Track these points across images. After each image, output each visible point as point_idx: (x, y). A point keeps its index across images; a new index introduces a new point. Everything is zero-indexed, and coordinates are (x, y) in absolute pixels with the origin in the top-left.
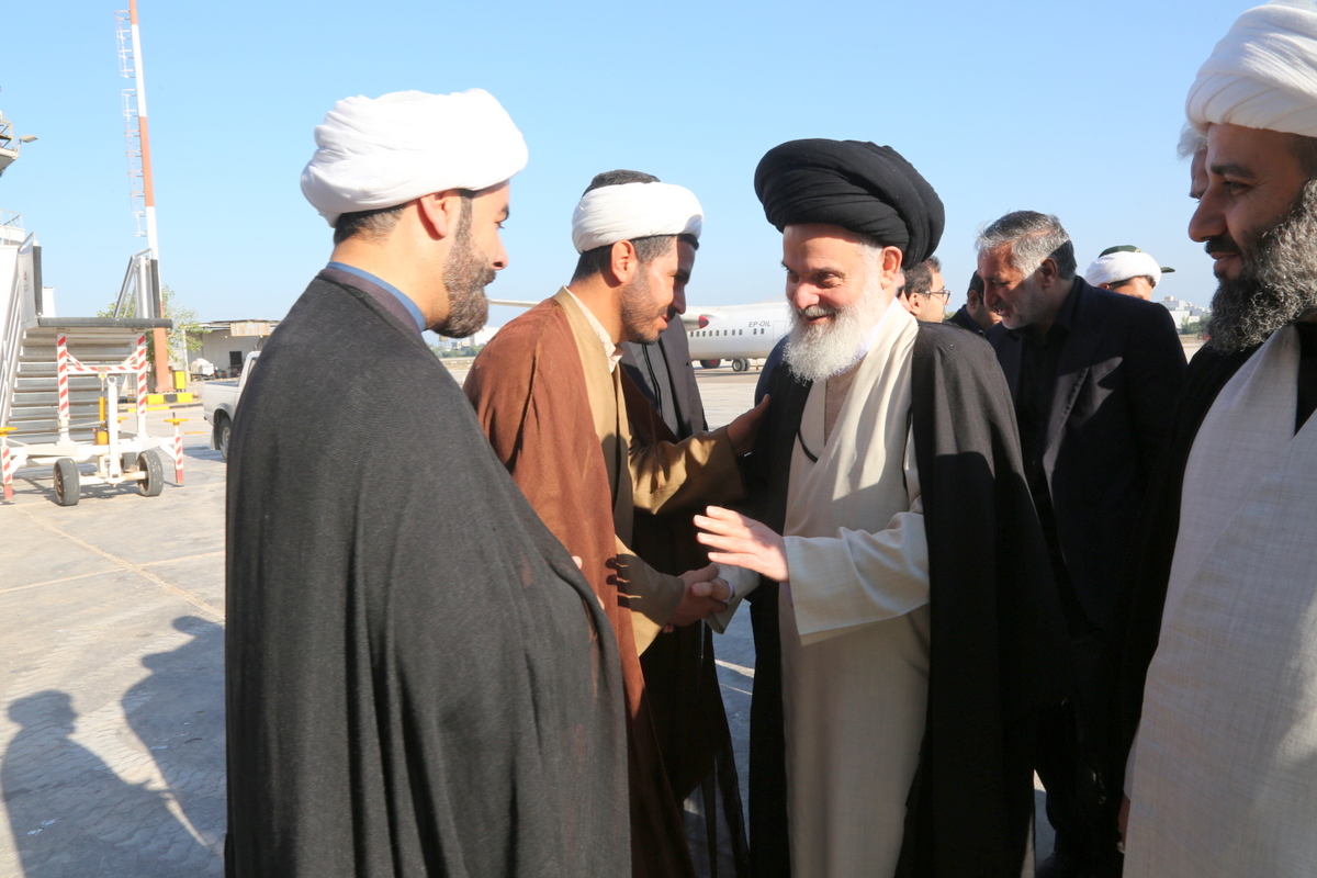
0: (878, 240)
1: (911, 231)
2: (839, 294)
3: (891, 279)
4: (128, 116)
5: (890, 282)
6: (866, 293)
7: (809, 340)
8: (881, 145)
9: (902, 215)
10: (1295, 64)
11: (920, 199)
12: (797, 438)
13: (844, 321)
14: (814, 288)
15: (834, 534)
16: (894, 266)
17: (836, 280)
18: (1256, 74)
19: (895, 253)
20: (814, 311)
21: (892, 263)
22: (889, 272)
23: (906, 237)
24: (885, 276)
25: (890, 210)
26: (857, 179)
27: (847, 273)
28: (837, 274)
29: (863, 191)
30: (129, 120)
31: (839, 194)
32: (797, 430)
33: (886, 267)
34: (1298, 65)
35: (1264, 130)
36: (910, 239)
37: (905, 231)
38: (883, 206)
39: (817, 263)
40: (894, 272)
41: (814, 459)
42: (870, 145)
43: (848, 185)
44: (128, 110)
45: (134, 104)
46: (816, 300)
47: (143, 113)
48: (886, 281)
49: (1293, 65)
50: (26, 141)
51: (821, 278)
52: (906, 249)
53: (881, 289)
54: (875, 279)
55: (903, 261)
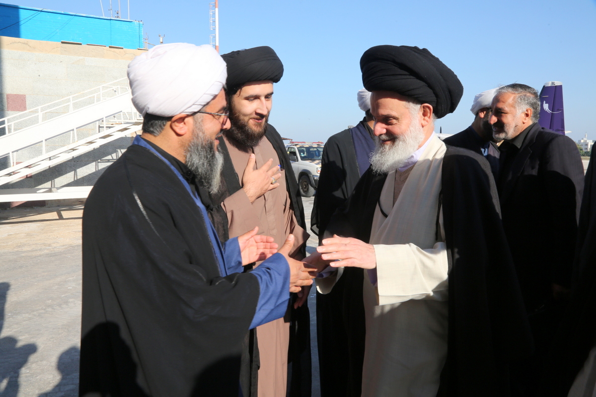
0: (418, 100)
1: (437, 95)
2: (396, 129)
3: (427, 121)
5: (426, 123)
6: (412, 128)
7: (382, 152)
8: (421, 48)
9: (430, 86)
11: (441, 77)
12: (378, 204)
13: (399, 144)
14: (384, 125)
16: (429, 115)
17: (394, 121)
19: (429, 107)
20: (384, 137)
21: (428, 113)
22: (426, 118)
23: (434, 98)
24: (424, 119)
25: (423, 83)
26: (403, 67)
27: (400, 117)
28: (395, 118)
29: (407, 73)
31: (393, 75)
32: (377, 200)
33: (424, 114)
36: (437, 100)
37: (433, 95)
38: (418, 81)
39: (383, 112)
40: (429, 117)
41: (386, 215)
43: (399, 70)
44: (212, 43)
45: (214, 40)
46: (385, 131)
47: (217, 44)
48: (424, 123)
51: (386, 120)
52: (435, 105)
53: (423, 126)
54: (418, 121)
55: (434, 112)
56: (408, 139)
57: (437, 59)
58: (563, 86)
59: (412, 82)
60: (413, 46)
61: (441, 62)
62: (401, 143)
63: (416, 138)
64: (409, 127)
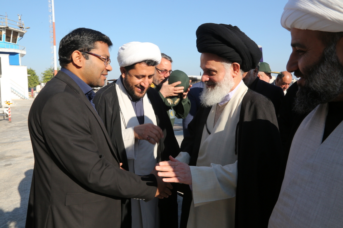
0: (230, 60)
1: (242, 57)
2: (215, 78)
3: (236, 74)
4: (51, 22)
5: (236, 75)
9: (237, 51)
10: (315, 3)
11: (245, 46)
12: (205, 125)
13: (217, 88)
14: (209, 76)
15: (209, 165)
16: (237, 70)
17: (214, 73)
18: (301, 8)
19: (237, 65)
21: (236, 68)
22: (236, 72)
23: (240, 59)
24: (234, 73)
25: (232, 49)
27: (218, 71)
28: (216, 72)
29: (221, 42)
30: (51, 23)
31: (213, 43)
32: (205, 122)
33: (235, 70)
34: (316, 3)
35: (307, 30)
36: (242, 60)
37: (240, 57)
40: (238, 72)
41: (210, 133)
42: (230, 26)
43: (216, 40)
44: (51, 20)
45: (52, 19)
46: (208, 79)
47: (54, 21)
48: (234, 74)
49: (314, 4)
50: (27, 29)
51: (210, 72)
52: (241, 64)
53: (233, 77)
54: (230, 74)
55: (241, 68)
56: (223, 85)
57: (244, 34)
58: (262, 48)
59: (226, 48)
60: (228, 24)
61: (246, 36)
62: (218, 87)
63: (228, 85)
64: (224, 77)
